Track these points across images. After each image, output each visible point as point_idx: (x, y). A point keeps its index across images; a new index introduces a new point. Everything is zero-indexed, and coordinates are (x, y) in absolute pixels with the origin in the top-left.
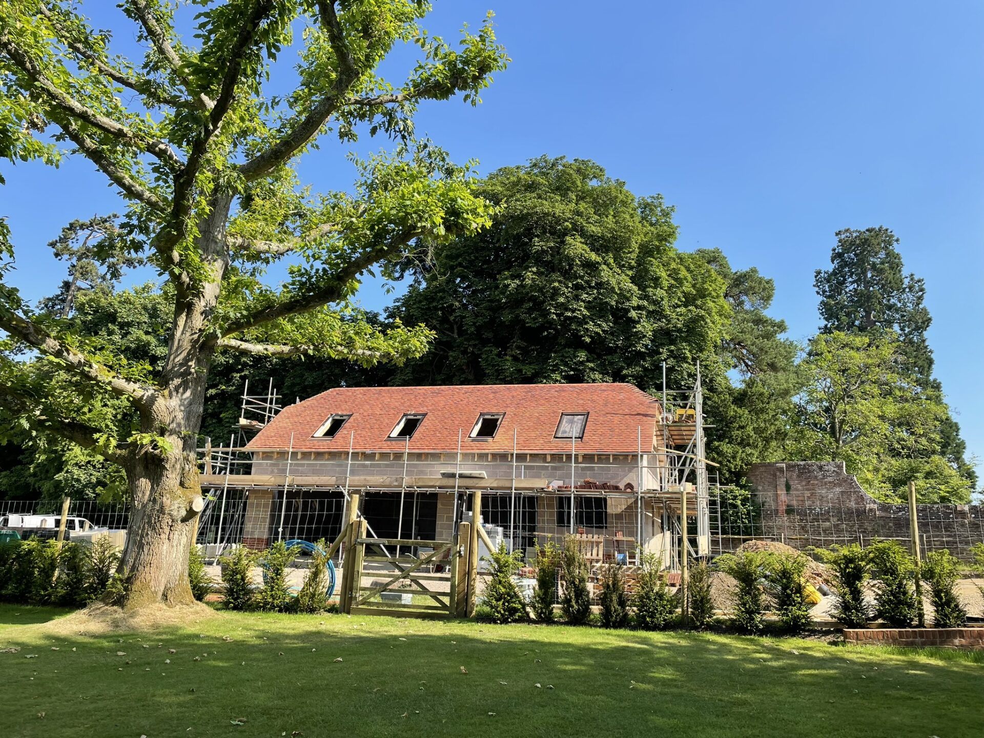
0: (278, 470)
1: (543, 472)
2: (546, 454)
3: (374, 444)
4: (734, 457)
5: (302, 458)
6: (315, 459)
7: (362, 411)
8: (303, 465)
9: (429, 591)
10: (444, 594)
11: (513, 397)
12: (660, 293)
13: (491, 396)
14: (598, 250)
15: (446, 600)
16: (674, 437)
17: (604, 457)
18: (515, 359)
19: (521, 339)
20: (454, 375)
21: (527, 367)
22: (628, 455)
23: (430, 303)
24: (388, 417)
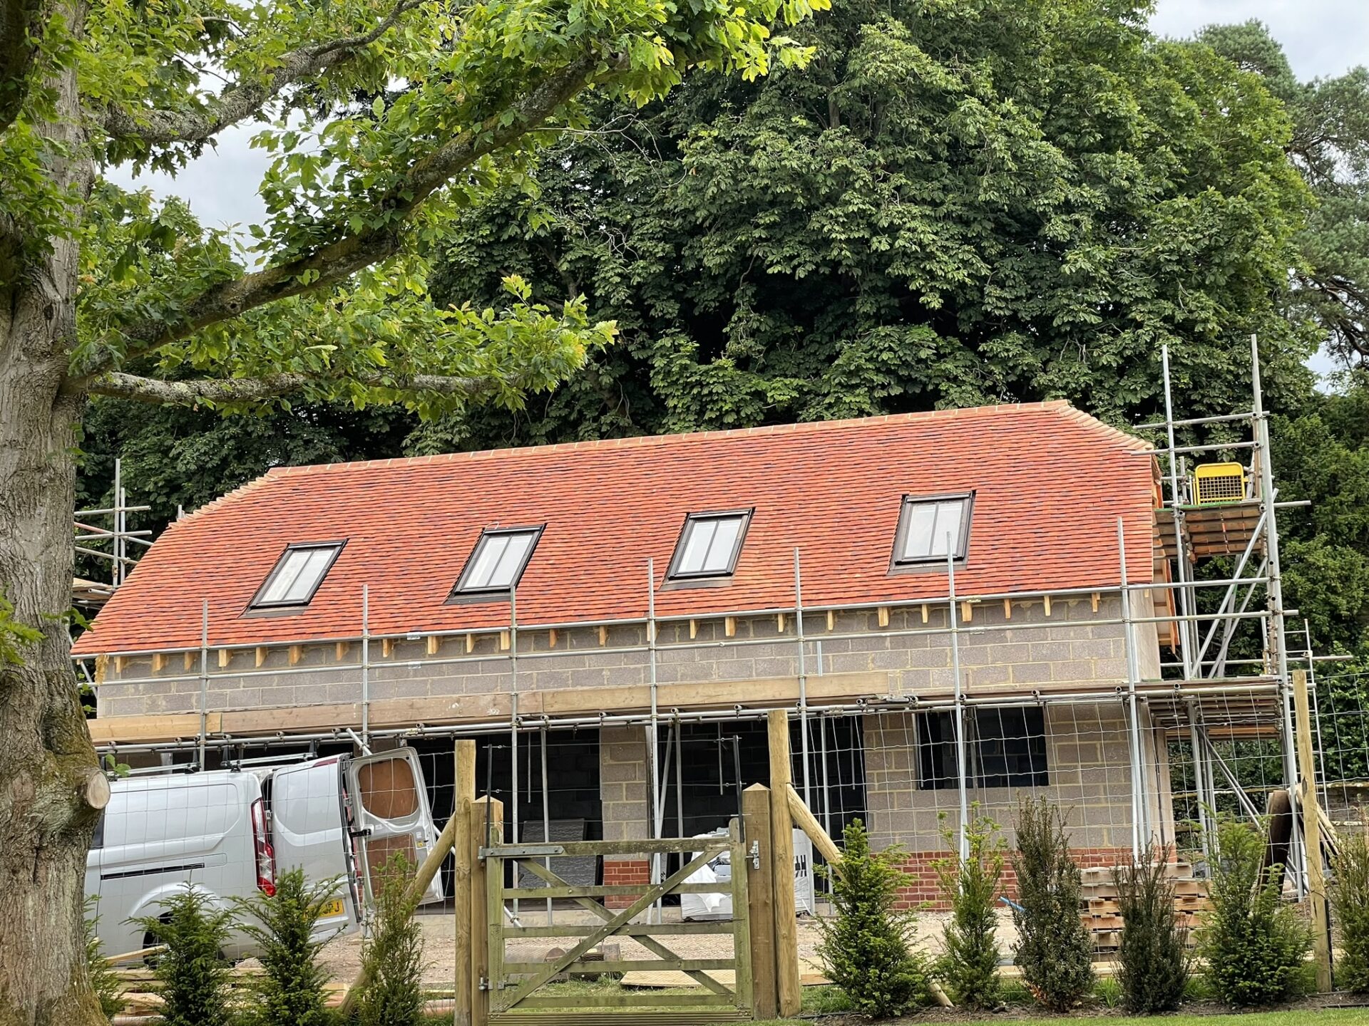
0: (169, 700)
1: (871, 654)
2: (875, 609)
3: (418, 615)
4: (1346, 580)
5: (231, 665)
6: (267, 663)
7: (370, 531)
8: (233, 682)
9: (681, 961)
10: (721, 964)
11: (767, 465)
12: (1124, 163)
13: (709, 466)
14: (947, 56)
15: (727, 977)
16: (1196, 539)
17: (1029, 603)
18: (743, 363)
19: (755, 309)
20: (581, 418)
21: (777, 383)
22: (1089, 595)
23: (501, 228)
24: (442, 540)
